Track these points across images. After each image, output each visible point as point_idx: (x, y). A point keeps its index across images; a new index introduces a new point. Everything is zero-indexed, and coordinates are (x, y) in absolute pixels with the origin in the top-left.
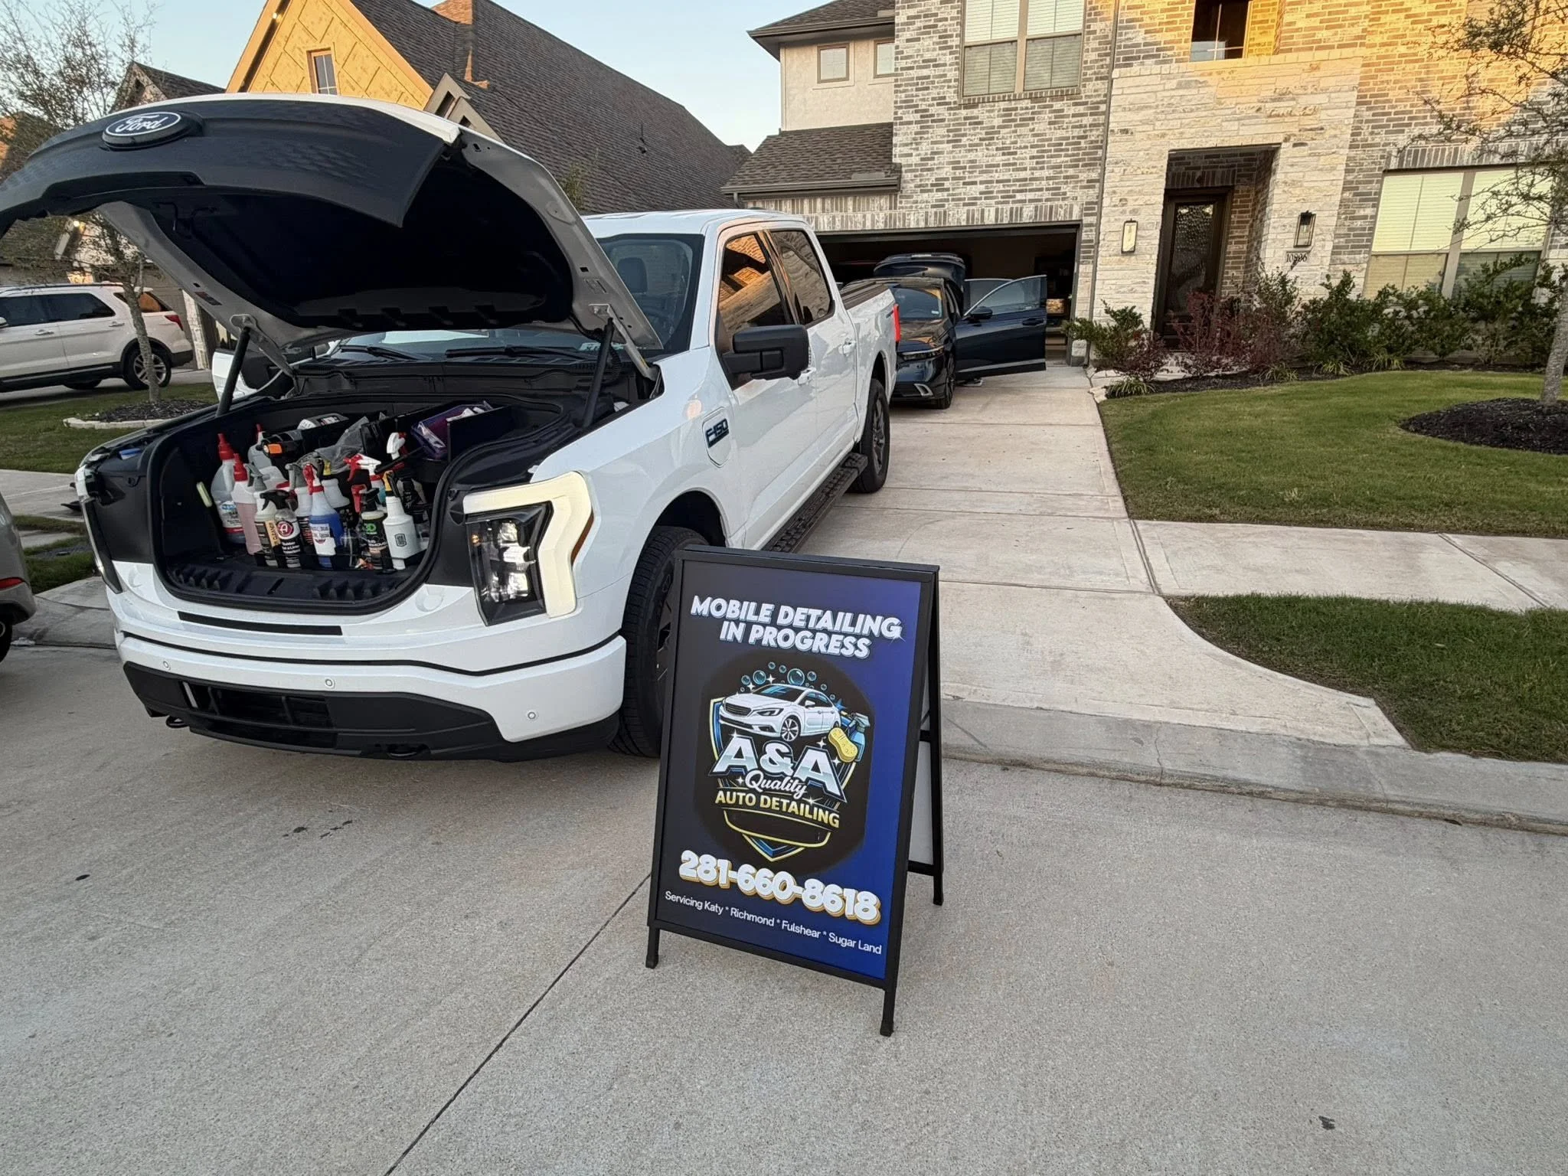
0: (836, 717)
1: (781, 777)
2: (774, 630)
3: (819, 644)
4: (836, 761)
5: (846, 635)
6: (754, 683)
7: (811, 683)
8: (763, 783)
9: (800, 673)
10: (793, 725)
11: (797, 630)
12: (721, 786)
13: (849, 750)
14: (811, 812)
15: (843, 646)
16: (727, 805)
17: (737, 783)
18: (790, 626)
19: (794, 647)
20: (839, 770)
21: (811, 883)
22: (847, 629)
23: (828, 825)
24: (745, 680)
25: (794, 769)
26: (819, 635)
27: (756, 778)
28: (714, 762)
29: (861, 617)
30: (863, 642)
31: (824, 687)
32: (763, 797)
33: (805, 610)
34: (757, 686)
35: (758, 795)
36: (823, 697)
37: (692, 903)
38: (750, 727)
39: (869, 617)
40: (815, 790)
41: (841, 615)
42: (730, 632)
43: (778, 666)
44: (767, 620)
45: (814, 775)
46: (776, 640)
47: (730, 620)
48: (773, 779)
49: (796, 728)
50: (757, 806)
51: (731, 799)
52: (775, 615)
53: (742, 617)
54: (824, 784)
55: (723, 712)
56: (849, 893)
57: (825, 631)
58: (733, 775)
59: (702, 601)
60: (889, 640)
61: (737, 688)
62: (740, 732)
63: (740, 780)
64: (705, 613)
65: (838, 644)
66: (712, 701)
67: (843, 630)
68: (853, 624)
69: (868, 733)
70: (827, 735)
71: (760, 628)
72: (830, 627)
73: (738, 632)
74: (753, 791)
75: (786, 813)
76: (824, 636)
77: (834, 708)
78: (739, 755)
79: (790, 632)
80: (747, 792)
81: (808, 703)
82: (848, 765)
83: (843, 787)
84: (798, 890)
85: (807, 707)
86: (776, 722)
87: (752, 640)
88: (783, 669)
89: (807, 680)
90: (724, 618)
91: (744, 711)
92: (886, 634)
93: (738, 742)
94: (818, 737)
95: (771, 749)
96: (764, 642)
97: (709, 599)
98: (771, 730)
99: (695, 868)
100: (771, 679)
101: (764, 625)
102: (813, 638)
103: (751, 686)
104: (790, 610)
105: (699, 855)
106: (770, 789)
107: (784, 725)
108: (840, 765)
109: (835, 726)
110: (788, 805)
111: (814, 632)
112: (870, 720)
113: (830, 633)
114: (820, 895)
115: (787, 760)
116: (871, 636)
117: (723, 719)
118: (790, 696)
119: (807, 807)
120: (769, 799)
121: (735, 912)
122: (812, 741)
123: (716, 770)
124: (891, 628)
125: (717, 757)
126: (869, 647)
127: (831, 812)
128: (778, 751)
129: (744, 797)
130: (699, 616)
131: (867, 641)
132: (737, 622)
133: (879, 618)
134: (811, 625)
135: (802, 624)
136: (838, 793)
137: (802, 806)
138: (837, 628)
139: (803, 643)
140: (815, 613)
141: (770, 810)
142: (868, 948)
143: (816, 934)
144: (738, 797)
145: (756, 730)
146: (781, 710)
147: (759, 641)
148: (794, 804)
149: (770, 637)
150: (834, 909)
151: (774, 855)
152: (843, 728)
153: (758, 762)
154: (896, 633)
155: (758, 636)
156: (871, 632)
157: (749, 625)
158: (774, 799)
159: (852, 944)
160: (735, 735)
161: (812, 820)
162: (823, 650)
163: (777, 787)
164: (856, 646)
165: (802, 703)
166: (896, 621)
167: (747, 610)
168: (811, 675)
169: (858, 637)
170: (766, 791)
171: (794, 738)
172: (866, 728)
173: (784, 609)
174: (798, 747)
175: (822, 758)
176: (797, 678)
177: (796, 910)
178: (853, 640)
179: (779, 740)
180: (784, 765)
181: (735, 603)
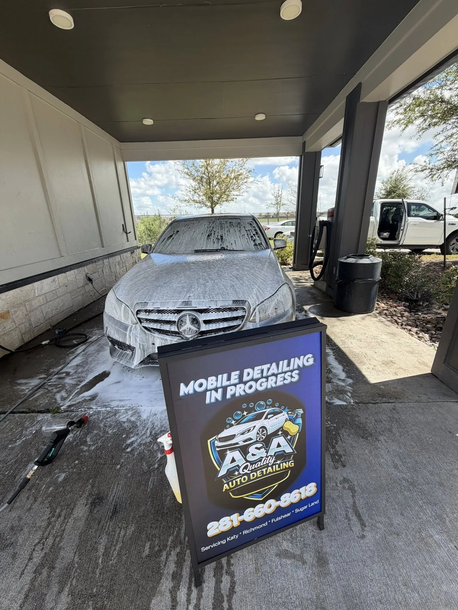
0: (286, 416)
2: (242, 385)
3: (271, 383)
4: (289, 437)
5: (285, 372)
6: (234, 420)
7: (269, 406)
8: (250, 467)
9: (262, 403)
10: (263, 431)
11: (256, 380)
12: (225, 482)
13: (293, 429)
14: (279, 467)
15: (285, 379)
16: (230, 489)
17: (235, 475)
18: (252, 380)
19: (256, 390)
22: (286, 369)
23: (289, 468)
24: (229, 420)
25: (267, 452)
26: (270, 378)
27: (246, 467)
28: (218, 472)
29: (292, 360)
30: (295, 374)
31: (277, 404)
32: (251, 475)
33: (260, 367)
34: (237, 421)
35: (248, 475)
37: (219, 543)
38: (237, 444)
39: (296, 358)
41: (281, 363)
42: (212, 397)
43: (248, 405)
44: (237, 381)
46: (244, 391)
47: (211, 390)
48: (255, 463)
49: (265, 432)
50: (249, 480)
51: (232, 484)
52: (241, 377)
53: (219, 385)
54: (284, 451)
55: (217, 443)
56: (302, 489)
57: (273, 375)
59: (187, 385)
60: (308, 367)
61: (225, 426)
62: (230, 449)
63: (236, 473)
64: (191, 392)
65: (282, 379)
66: (209, 441)
67: (284, 370)
68: (289, 365)
69: (303, 416)
70: (282, 427)
71: (233, 387)
72: (276, 372)
73: (218, 395)
74: (245, 474)
75: (267, 474)
76: (274, 378)
77: (284, 413)
78: (233, 461)
79: (252, 383)
80: (241, 477)
81: (269, 416)
83: (293, 448)
84: (278, 503)
85: (269, 418)
86: (253, 435)
87: (228, 396)
88: (251, 405)
89: (267, 405)
90: (206, 390)
91: (233, 437)
92: (307, 364)
93: (230, 455)
94: (278, 431)
95: (252, 450)
96: (237, 395)
97: (192, 382)
98: (251, 439)
99: (218, 528)
100: (245, 413)
102: (267, 381)
103: (233, 422)
104: (250, 370)
105: (218, 521)
106: (255, 468)
107: (258, 434)
108: (291, 438)
109: (286, 421)
110: (266, 471)
111: (267, 377)
112: (303, 410)
113: (276, 375)
114: (289, 499)
115: (263, 450)
116: (299, 368)
117: (218, 447)
118: (259, 417)
119: (277, 466)
120: (255, 473)
121: (245, 532)
122: (275, 434)
123: (220, 475)
124: (308, 360)
125: (219, 469)
126: (298, 374)
127: (289, 462)
128: (257, 448)
129: (240, 480)
130: (187, 396)
131: (297, 372)
132: (216, 389)
133: (302, 357)
134: (265, 374)
135: (259, 376)
136: (292, 451)
137: (274, 467)
138: (280, 371)
139: (261, 386)
140: (265, 367)
141: (257, 478)
142: (313, 504)
143: (289, 514)
144: (236, 482)
145: (241, 444)
146: (255, 427)
147: (233, 396)
148: (270, 468)
149: (240, 390)
150: (295, 500)
151: (263, 496)
152: (290, 420)
153: (245, 459)
154: (311, 362)
155: (232, 392)
156: (299, 366)
157: (225, 389)
158: (258, 472)
159: (306, 507)
160: (228, 452)
161: (281, 470)
162: (274, 385)
163: (259, 466)
164: (292, 377)
165: (266, 418)
166: (310, 356)
167: (223, 379)
168: (269, 401)
169: (292, 371)
170: (252, 471)
171: (264, 437)
172: (302, 414)
173: (246, 371)
174: (267, 442)
175: (281, 440)
176: (260, 406)
177: (279, 510)
178: (289, 373)
181: (212, 379)
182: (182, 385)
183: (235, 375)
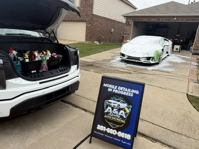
0: (126, 105)
1: (116, 114)
3: (124, 93)
5: (129, 92)
9: (121, 98)
10: (119, 106)
11: (121, 91)
12: (105, 115)
13: (128, 111)
14: (120, 120)
16: (106, 118)
18: (120, 90)
19: (120, 93)
20: (126, 114)
21: (119, 132)
22: (129, 91)
23: (123, 123)
24: (111, 98)
25: (118, 113)
27: (112, 114)
28: (105, 111)
29: (132, 90)
30: (132, 94)
31: (125, 100)
34: (113, 99)
35: (112, 117)
36: (124, 102)
37: (99, 133)
40: (122, 117)
41: (129, 89)
42: (110, 90)
44: (116, 89)
45: (122, 115)
47: (110, 88)
48: (114, 114)
50: (111, 118)
52: (117, 88)
55: (107, 102)
56: (126, 134)
57: (126, 91)
58: (108, 113)
59: (105, 84)
60: (137, 94)
61: (110, 99)
62: (110, 106)
64: (106, 86)
65: (128, 94)
66: (105, 101)
68: (131, 91)
69: (131, 109)
73: (111, 90)
74: (111, 116)
75: (116, 120)
76: (126, 92)
78: (109, 110)
79: (120, 91)
82: (128, 113)
84: (117, 133)
85: (121, 103)
86: (116, 105)
87: (113, 92)
88: (118, 97)
91: (111, 103)
92: (136, 93)
93: (109, 108)
95: (115, 110)
97: (107, 84)
99: (100, 128)
100: (116, 98)
101: (115, 89)
104: (120, 87)
105: (101, 126)
111: (124, 91)
112: (132, 107)
113: (127, 92)
114: (121, 134)
116: (133, 93)
117: (107, 104)
118: (119, 101)
121: (106, 136)
122: (122, 109)
123: (105, 112)
126: (133, 95)
127: (124, 121)
130: (105, 87)
132: (111, 88)
133: (135, 90)
135: (122, 90)
136: (125, 118)
138: (128, 91)
139: (122, 93)
140: (124, 88)
141: (113, 119)
142: (128, 144)
143: (119, 140)
144: (108, 117)
145: (112, 106)
146: (117, 103)
147: (114, 92)
148: (118, 119)
149: (116, 91)
150: (123, 137)
151: (113, 127)
152: (127, 107)
153: (112, 111)
154: (138, 93)
157: (113, 89)
159: (125, 143)
161: (120, 122)
162: (125, 94)
163: (115, 116)
164: (131, 94)
166: (138, 91)
167: (113, 87)
168: (123, 98)
169: (131, 93)
170: (113, 116)
171: (119, 108)
173: (119, 87)
174: (119, 110)
175: (123, 112)
176: (120, 98)
177: (116, 136)
179: (116, 108)
180: (117, 112)
181: (111, 85)
182: (104, 84)
183: (116, 87)
